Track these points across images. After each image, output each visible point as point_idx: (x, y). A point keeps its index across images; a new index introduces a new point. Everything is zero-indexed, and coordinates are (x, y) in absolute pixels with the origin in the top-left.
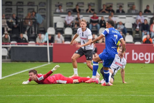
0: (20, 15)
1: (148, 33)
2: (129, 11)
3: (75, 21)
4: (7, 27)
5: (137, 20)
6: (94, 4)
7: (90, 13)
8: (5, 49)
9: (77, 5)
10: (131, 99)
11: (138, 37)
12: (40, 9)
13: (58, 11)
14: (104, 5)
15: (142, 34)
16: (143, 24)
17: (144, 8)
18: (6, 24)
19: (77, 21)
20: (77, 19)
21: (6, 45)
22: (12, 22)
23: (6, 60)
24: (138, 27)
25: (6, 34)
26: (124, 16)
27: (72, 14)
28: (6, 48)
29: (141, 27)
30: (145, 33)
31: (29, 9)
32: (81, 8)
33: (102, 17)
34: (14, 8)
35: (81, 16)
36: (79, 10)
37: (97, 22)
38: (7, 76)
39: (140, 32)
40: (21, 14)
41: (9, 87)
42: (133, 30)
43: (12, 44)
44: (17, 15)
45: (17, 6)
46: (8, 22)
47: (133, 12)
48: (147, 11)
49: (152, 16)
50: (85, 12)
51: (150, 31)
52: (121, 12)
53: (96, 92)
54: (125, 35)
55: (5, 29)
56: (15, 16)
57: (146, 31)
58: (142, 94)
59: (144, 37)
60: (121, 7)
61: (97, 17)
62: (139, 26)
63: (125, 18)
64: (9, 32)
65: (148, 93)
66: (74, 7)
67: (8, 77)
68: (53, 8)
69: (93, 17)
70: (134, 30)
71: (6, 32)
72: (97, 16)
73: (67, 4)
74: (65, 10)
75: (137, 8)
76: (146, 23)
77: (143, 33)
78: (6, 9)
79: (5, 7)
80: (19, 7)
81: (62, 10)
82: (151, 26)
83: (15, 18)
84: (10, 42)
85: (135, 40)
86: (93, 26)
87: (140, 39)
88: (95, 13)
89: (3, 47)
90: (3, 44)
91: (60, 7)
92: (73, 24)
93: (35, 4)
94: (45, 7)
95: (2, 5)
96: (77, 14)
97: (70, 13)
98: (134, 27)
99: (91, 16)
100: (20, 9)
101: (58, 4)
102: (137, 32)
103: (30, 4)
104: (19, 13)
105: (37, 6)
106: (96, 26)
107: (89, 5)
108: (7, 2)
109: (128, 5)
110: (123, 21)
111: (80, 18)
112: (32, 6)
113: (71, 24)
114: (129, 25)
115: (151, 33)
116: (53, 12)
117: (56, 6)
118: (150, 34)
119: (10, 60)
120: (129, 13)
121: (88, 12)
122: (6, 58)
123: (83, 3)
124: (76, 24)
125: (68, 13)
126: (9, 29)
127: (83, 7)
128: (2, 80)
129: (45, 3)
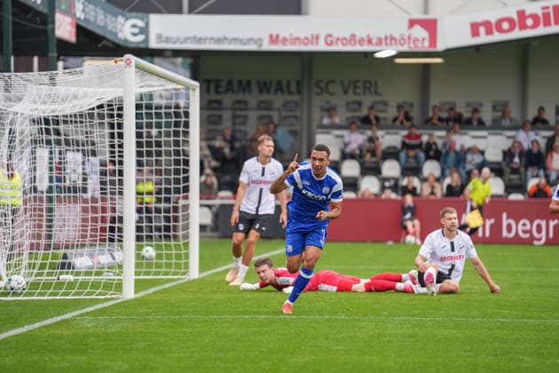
0: (240, 131)
1: (542, 173)
2: (495, 121)
3: (367, 144)
4: (210, 158)
5: (514, 143)
6: (411, 105)
7: (402, 127)
8: (206, 210)
9: (372, 108)
10: (499, 328)
11: (516, 182)
12: (286, 117)
13: (326, 121)
14: (434, 107)
15: (526, 176)
16: (530, 151)
17: (532, 114)
18: (207, 152)
19: (372, 145)
20: (372, 140)
21: (208, 199)
22: (221, 149)
23: (209, 233)
24: (517, 160)
25: (208, 175)
26: (484, 133)
27: (358, 128)
28: (209, 207)
29: (524, 159)
30: (535, 173)
31: (261, 118)
32: (381, 115)
33: (430, 135)
34: (227, 115)
35: (380, 133)
36: (377, 119)
37: (419, 146)
38: (210, 272)
39: (522, 170)
40: (243, 128)
41: (215, 296)
42: (504, 165)
43: (222, 198)
44: (234, 131)
45: (234, 109)
46: (211, 148)
47: (506, 123)
48: (539, 122)
49: (549, 134)
50: (390, 122)
51: (545, 169)
52: (475, 123)
53: (416, 312)
55: (206, 164)
56: (228, 133)
57: (536, 167)
58: (529, 318)
59: (532, 183)
60: (476, 111)
61: (419, 137)
62: (520, 157)
63: (485, 137)
64: (215, 170)
65: (543, 315)
66: (364, 112)
67: (213, 274)
68: (316, 114)
69: (408, 137)
70: (507, 165)
71: (208, 171)
72: (418, 132)
73: (348, 104)
74: (344, 118)
75: (514, 112)
76: (535, 150)
77: (529, 173)
78: (209, 116)
79: (207, 113)
80: (238, 113)
81: (337, 120)
82: (549, 156)
83: (228, 137)
84: (216, 194)
85: (510, 188)
86: (408, 156)
87: (521, 188)
88: (413, 126)
89: (201, 206)
90: (201, 198)
91: (332, 111)
92: (361, 151)
93: (275, 106)
94: (298, 113)
95: (201, 109)
96: (370, 129)
97: (354, 126)
98: (508, 159)
99: (405, 133)
100: (239, 116)
101: (326, 106)
102: (515, 171)
103: (263, 105)
104: (238, 127)
105: (279, 110)
106: (416, 157)
107: (400, 107)
108: (210, 102)
109: (494, 108)
110: (481, 144)
111: (377, 139)
112: (267, 109)
113: (357, 152)
114: (494, 155)
115: (548, 172)
116: (315, 124)
117: (322, 109)
118: (547, 176)
119: (216, 234)
120: (496, 126)
121: (398, 123)
122: (208, 229)
123: (385, 103)
124: (369, 151)
125: (350, 125)
126: (214, 163)
127: (384, 111)
128: (200, 280)
129: (296, 103)
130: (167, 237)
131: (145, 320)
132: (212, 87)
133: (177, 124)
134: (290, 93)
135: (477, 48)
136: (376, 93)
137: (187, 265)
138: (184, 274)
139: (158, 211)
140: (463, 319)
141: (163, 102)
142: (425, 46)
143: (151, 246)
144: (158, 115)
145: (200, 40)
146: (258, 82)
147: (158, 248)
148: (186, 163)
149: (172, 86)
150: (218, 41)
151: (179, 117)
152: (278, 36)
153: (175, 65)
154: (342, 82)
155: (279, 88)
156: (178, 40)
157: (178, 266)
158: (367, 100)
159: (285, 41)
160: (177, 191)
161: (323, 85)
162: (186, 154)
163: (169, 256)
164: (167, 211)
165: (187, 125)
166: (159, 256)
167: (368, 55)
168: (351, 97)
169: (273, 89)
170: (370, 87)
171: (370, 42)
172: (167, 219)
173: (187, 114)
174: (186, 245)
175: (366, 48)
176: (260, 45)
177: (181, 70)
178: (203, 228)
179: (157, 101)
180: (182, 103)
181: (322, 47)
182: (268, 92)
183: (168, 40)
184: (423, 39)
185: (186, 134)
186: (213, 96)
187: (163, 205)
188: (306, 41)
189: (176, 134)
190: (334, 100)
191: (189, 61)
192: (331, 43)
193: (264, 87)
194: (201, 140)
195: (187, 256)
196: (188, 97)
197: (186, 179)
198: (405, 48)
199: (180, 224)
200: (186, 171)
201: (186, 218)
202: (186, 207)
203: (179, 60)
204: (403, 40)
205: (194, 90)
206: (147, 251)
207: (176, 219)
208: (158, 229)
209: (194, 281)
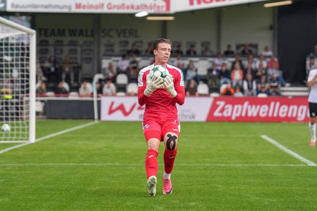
0: (59, 58)
5: (213, 65)
8: (39, 103)
9: (133, 45)
10: (205, 169)
12: (85, 50)
23: (40, 116)
26: (197, 59)
31: (71, 50)
35: (138, 59)
38: (42, 139)
40: (60, 56)
43: (48, 96)
45: (55, 46)
52: (192, 53)
54: (198, 83)
58: (221, 163)
63: (197, 62)
65: (229, 161)
68: (102, 48)
73: (120, 42)
74: (118, 50)
75: (213, 48)
78: (41, 50)
79: (39, 48)
80: (58, 47)
82: (232, 72)
87: (217, 90)
89: (37, 101)
93: (79, 43)
94: (92, 48)
95: (37, 45)
100: (58, 50)
101: (108, 44)
103: (72, 43)
104: (57, 56)
105: (81, 46)
108: (41, 41)
109: (202, 45)
112: (74, 45)
114: (202, 72)
116: (102, 54)
118: (232, 83)
119: (45, 117)
122: (40, 114)
123: (141, 42)
127: (141, 46)
128: (36, 143)
129: (91, 42)
130: (17, 119)
131: (4, 167)
132: (43, 32)
133: (23, 54)
134: (87, 36)
135: (193, 12)
136: (137, 36)
137: (28, 135)
138: (26, 140)
139: (12, 104)
140: (185, 164)
141: (14, 42)
142: (164, 10)
143: (8, 124)
144: (12, 49)
145: (36, 7)
146: (69, 30)
147: (12, 125)
148: (28, 76)
149: (19, 33)
150: (46, 7)
151: (24, 50)
152: (80, 5)
153: (22, 20)
154: (117, 31)
155: (81, 33)
156: (23, 7)
157: (23, 135)
158: (131, 40)
159: (84, 7)
160: (23, 92)
161: (106, 32)
162: (28, 71)
163: (18, 130)
164: (17, 104)
165: (28, 55)
166: (12, 130)
167: (132, 16)
168: (122, 39)
169: (77, 34)
170: (133, 33)
171: (133, 7)
172: (17, 109)
173: (28, 49)
174: (28, 123)
175: (130, 11)
176: (70, 9)
177: (25, 23)
178: (37, 113)
179: (10, 41)
180: (25, 42)
181: (105, 10)
182: (75, 35)
183: (17, 6)
184: (163, 7)
185: (28, 60)
186: (43, 38)
187: (15, 101)
188: (96, 7)
189: (22, 60)
190: (112, 40)
191: (29, 18)
192: (111, 8)
193: (73, 33)
194: (37, 63)
195: (28, 130)
196: (29, 39)
197: (28, 86)
198: (152, 11)
199: (25, 111)
200: (28, 81)
201: (28, 108)
202: (28, 102)
203: (24, 18)
204: (151, 7)
205: (32, 35)
206: (5, 127)
207: (22, 109)
208: (12, 114)
209: (32, 144)
